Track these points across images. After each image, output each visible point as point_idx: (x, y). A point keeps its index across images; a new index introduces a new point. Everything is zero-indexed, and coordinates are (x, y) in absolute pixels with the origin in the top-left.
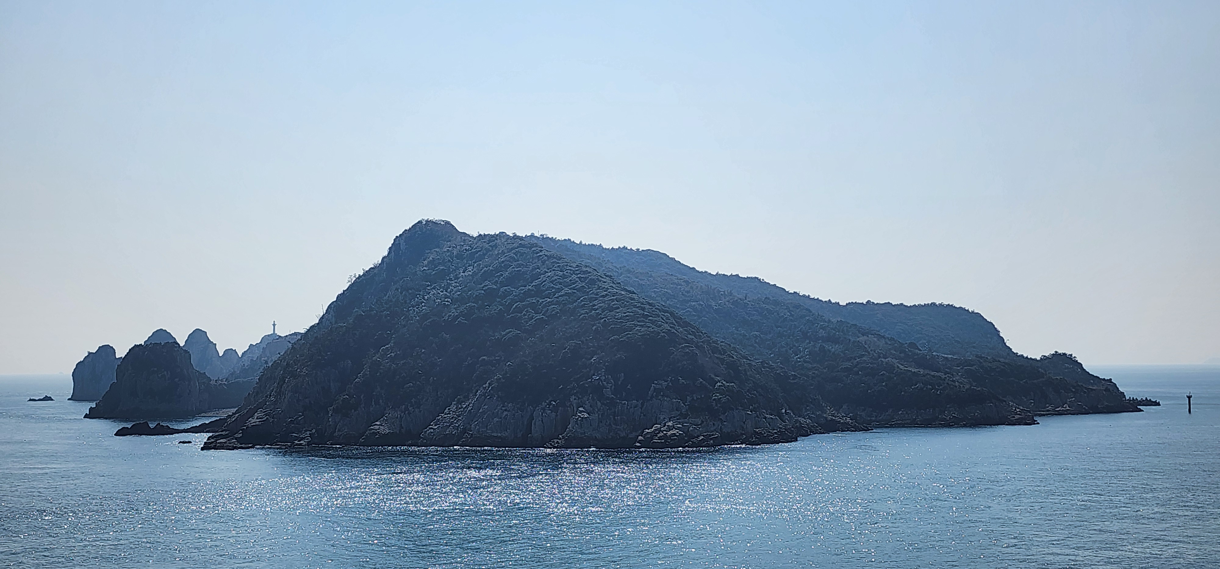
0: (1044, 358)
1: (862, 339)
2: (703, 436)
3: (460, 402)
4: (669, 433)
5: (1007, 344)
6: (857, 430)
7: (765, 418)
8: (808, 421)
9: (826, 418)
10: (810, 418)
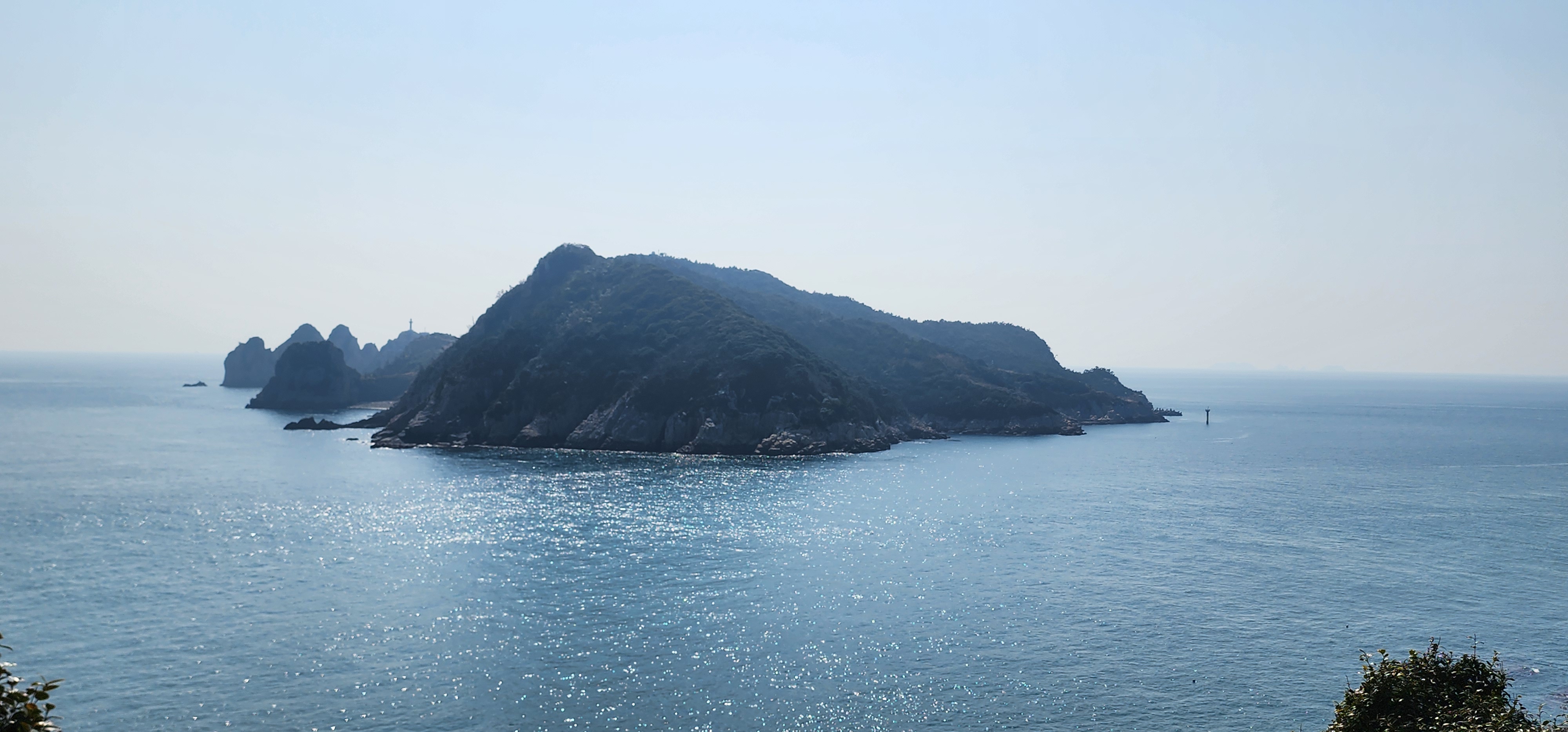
0: (1087, 373)
1: (940, 356)
2: (813, 444)
3: (601, 410)
4: (784, 442)
5: (1056, 359)
6: (938, 437)
7: (863, 428)
8: (897, 430)
9: (911, 427)
10: (898, 427)
